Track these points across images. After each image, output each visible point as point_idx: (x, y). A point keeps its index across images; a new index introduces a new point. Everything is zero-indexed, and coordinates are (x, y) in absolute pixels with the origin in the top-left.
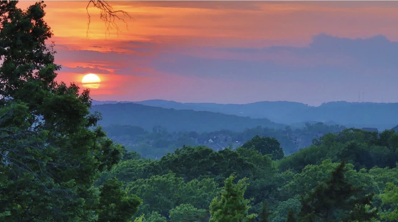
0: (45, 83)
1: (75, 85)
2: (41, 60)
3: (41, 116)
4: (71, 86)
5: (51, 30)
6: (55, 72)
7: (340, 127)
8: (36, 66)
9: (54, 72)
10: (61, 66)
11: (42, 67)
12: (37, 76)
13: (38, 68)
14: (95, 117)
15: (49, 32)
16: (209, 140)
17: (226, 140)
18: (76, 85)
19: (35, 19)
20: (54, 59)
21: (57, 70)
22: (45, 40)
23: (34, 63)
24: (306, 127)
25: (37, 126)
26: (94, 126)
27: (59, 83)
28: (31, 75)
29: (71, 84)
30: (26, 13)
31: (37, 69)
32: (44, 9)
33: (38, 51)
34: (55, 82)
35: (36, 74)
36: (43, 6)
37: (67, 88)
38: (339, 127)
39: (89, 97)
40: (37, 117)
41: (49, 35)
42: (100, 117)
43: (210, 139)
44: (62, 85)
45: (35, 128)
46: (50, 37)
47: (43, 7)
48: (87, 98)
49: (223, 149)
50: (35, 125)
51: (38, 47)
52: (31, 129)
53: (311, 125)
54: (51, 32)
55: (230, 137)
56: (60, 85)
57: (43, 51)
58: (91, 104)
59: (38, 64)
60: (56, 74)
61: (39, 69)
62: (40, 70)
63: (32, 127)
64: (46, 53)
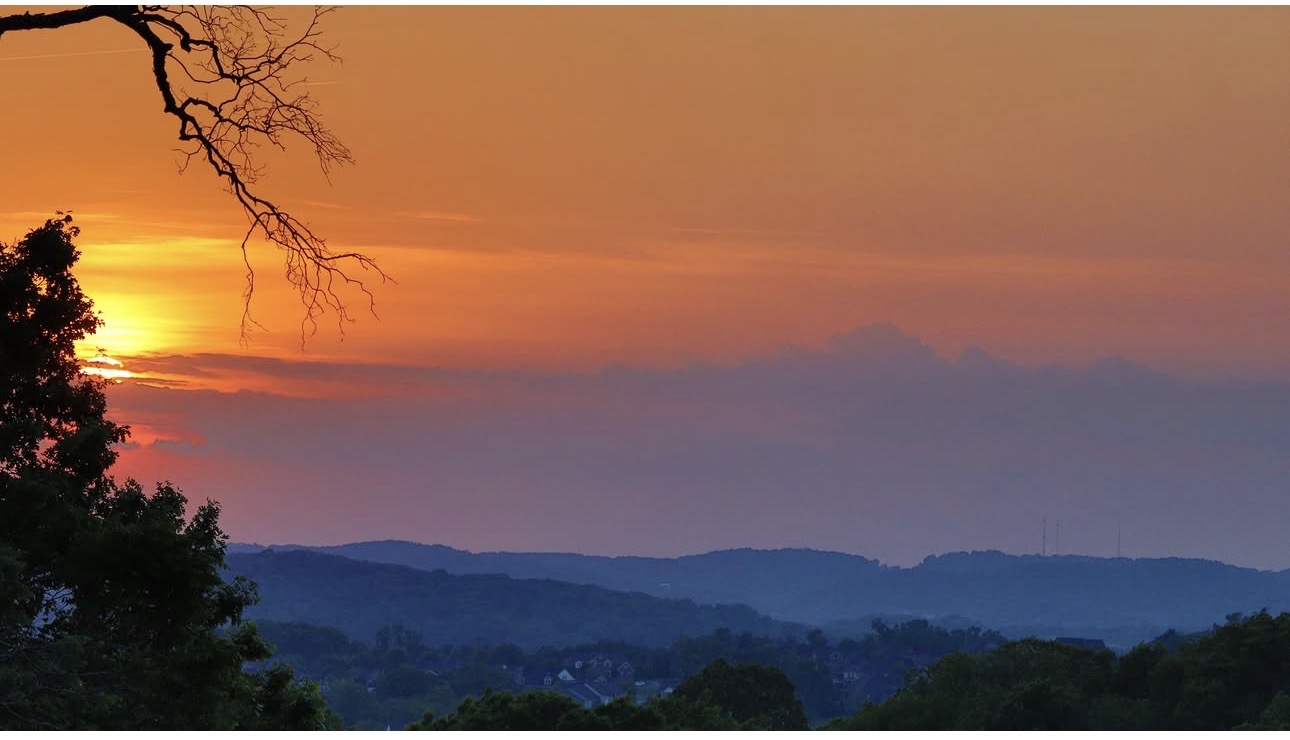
0: (78, 484)
1: (171, 490)
2: (63, 409)
3: (66, 591)
4: (158, 494)
5: (94, 309)
6: (112, 447)
7: (984, 635)
8: (48, 427)
9: (108, 447)
10: (129, 430)
11: (65, 433)
12: (50, 461)
13: (53, 435)
14: (236, 596)
15: (89, 317)
16: (558, 673)
17: (615, 674)
18: (176, 490)
19: (43, 273)
20: (104, 404)
21: (116, 442)
22: (77, 343)
23: (40, 419)
24: (874, 632)
25: (49, 622)
26: (233, 623)
27: (121, 484)
28: (32, 457)
29: (159, 488)
30: (11, 256)
31: (50, 437)
32: (74, 241)
33: (52, 379)
34: (106, 480)
35: (50, 452)
36: (69, 232)
37: (145, 499)
38: (980, 634)
39: (217, 529)
40: (49, 594)
41: (91, 325)
42: (251, 595)
43: (561, 670)
44: (130, 490)
45: (45, 630)
46: (93, 331)
47: (69, 237)
48: (211, 535)
49: (606, 701)
50: (45, 620)
51: (54, 366)
52: (30, 634)
53: (891, 627)
54: (95, 315)
55: (626, 665)
56: (123, 490)
57: (68, 380)
58: (223, 553)
59: (54, 422)
60: (112, 453)
61: (56, 439)
62: (58, 440)
63: (33, 628)
64: (80, 385)
